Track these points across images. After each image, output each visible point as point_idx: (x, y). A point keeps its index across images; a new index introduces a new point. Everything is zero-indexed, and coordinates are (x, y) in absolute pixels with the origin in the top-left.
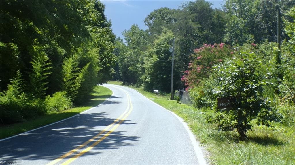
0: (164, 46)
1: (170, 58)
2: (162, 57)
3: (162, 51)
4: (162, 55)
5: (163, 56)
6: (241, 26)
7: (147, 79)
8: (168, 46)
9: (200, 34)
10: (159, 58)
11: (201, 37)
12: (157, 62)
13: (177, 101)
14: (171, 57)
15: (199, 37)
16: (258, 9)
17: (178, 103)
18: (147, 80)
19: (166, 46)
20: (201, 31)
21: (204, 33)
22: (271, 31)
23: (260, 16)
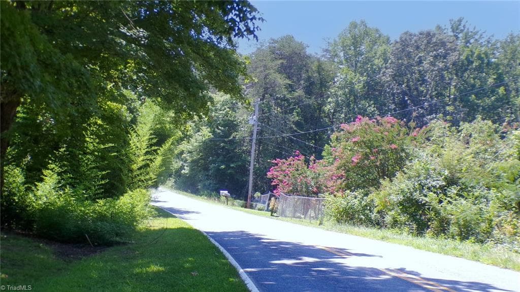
0: (224, 112)
1: (233, 134)
2: (219, 131)
3: (219, 120)
4: (219, 129)
5: (221, 130)
6: (358, 87)
7: (185, 169)
8: (230, 113)
9: (288, 96)
10: (213, 132)
11: (291, 101)
12: (211, 140)
13: (270, 213)
14: (236, 133)
15: (287, 100)
16: (386, 61)
17: (272, 215)
18: (183, 171)
19: (227, 113)
20: (291, 92)
21: (296, 94)
22: (406, 99)
23: (389, 71)
